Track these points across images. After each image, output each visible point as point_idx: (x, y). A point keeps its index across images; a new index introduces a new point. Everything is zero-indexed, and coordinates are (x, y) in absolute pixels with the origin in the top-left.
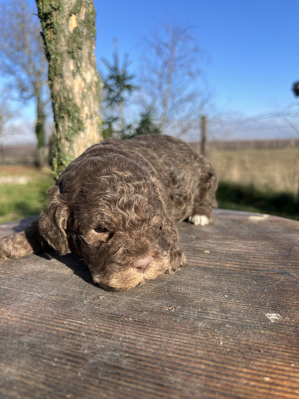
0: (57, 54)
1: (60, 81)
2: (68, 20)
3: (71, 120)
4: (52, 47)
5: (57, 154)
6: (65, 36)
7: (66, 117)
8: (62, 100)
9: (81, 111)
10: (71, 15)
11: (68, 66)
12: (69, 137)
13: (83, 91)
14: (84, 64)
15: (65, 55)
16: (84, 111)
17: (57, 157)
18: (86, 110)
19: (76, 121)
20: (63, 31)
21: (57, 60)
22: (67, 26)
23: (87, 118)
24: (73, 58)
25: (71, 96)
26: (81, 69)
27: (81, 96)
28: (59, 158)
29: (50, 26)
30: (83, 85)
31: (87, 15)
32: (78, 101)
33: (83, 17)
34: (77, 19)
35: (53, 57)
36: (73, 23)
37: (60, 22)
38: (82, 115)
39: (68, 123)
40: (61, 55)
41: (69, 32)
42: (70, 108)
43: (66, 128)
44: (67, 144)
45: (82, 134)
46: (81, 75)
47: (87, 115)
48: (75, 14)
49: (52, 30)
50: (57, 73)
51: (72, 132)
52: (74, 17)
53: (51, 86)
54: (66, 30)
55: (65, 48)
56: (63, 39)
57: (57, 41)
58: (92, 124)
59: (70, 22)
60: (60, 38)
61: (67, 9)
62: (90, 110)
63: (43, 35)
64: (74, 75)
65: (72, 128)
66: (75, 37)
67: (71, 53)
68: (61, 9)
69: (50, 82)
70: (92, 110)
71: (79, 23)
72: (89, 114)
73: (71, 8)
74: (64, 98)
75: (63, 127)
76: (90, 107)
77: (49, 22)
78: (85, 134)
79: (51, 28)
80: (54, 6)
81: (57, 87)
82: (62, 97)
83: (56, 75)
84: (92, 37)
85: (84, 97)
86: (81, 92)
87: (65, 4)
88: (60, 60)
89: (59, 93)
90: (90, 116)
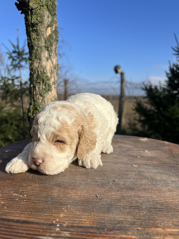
0: (38, 47)
1: (38, 62)
2: (46, 29)
3: (44, 85)
4: (35, 42)
5: (33, 103)
6: (44, 38)
7: (41, 82)
8: (39, 73)
9: (50, 80)
10: (48, 27)
11: (44, 54)
12: (42, 94)
13: (52, 69)
14: (53, 54)
15: (43, 48)
16: (51, 80)
17: (33, 105)
18: (52, 80)
19: (47, 85)
20: (43, 35)
21: (38, 50)
22: (46, 33)
23: (53, 84)
24: (48, 50)
25: (45, 71)
26: (51, 57)
27: (50, 71)
28: (34, 106)
29: (36, 31)
30: (52, 66)
31: (56, 28)
32: (49, 74)
33: (54, 29)
34: (51, 30)
35: (36, 48)
36: (49, 31)
37: (41, 30)
38: (50, 82)
39: (42, 86)
40: (41, 48)
41: (46, 36)
42: (44, 78)
43: (41, 89)
44: (41, 98)
45: (50, 93)
46: (51, 60)
47: (53, 82)
48: (50, 27)
49: (36, 33)
50: (37, 57)
51: (44, 91)
52: (49, 28)
53: (31, 64)
54: (45, 35)
55: (44, 44)
56: (43, 39)
57: (39, 40)
58: (55, 88)
59: (48, 30)
60: (41, 38)
61: (46, 24)
62: (54, 80)
63: (28, 34)
64: (47, 59)
65: (44, 89)
66: (50, 39)
67: (47, 48)
68: (43, 23)
69: (31, 62)
70: (55, 80)
71: (52, 32)
72: (54, 82)
73: (48, 23)
75: (39, 88)
76: (54, 78)
77: (35, 28)
78: (51, 93)
80: (39, 20)
81: (36, 65)
82: (39, 71)
83: (36, 58)
84: (57, 41)
85: (52, 73)
86: (51, 69)
87: (45, 20)
88: (40, 50)
89: (37, 68)
90: (54, 83)
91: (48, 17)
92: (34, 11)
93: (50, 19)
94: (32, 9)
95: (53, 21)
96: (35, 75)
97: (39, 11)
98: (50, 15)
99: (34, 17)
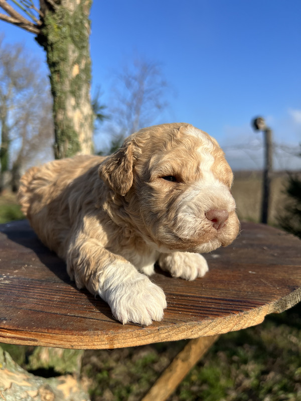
0: (62, 93)
1: (63, 113)
3: (71, 144)
4: (58, 87)
6: (69, 81)
7: (67, 141)
8: (65, 128)
9: (79, 136)
10: (75, 64)
11: (70, 102)
14: (83, 102)
15: (69, 94)
16: (81, 136)
18: (83, 135)
19: (75, 145)
20: (67, 76)
21: (60, 97)
23: (83, 142)
24: (75, 96)
25: (72, 125)
26: (80, 105)
29: (58, 72)
30: (81, 117)
31: (87, 65)
32: (77, 128)
33: (83, 66)
34: (79, 68)
35: (58, 95)
36: (76, 70)
37: (66, 70)
38: (79, 140)
39: (68, 146)
40: (65, 93)
41: (72, 77)
42: (71, 134)
43: (67, 149)
46: (80, 109)
47: (83, 139)
48: (78, 63)
50: (62, 107)
51: (71, 152)
52: (76, 66)
53: (55, 117)
54: (70, 76)
55: (69, 89)
56: (67, 82)
57: (62, 83)
58: (87, 147)
59: (73, 70)
60: (65, 81)
62: (86, 136)
63: (51, 78)
64: (74, 108)
65: (71, 150)
66: (77, 81)
67: (73, 93)
68: (66, 60)
69: (54, 114)
70: (88, 136)
71: (81, 71)
73: (75, 60)
74: (66, 126)
75: (64, 148)
76: (86, 134)
77: (56, 69)
79: (58, 74)
81: (60, 117)
83: (60, 108)
84: (88, 82)
85: (81, 125)
86: (80, 122)
87: (70, 57)
88: (64, 97)
89: (62, 121)
90: (86, 141)
91: (74, 52)
92: (54, 46)
93: (76, 54)
94: (52, 45)
95: (81, 56)
96: (59, 132)
97: (61, 45)
98: (76, 49)
99: (56, 53)
